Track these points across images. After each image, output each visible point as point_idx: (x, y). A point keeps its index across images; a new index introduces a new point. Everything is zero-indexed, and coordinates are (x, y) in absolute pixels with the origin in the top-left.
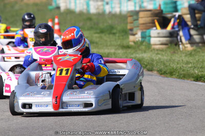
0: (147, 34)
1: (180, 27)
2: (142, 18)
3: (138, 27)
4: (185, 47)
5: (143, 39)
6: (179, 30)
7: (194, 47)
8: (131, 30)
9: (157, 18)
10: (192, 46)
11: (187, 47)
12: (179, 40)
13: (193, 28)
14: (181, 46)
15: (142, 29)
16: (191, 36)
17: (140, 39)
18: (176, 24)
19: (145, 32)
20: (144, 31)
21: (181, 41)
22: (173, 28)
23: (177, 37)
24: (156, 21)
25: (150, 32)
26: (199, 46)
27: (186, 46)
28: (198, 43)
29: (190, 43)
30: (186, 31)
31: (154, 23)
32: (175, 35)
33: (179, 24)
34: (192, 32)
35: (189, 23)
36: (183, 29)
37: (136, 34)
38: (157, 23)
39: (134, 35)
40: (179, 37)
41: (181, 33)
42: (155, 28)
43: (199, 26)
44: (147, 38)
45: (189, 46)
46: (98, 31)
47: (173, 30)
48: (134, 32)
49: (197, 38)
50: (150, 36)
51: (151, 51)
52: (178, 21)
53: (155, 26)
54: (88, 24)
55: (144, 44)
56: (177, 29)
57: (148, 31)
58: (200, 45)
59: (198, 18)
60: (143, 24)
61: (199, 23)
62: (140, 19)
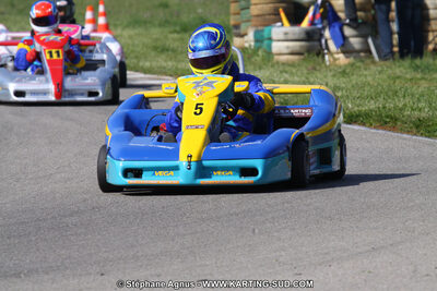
0: (266, 34)
1: (326, 22)
2: (255, 4)
3: (248, 21)
4: (335, 60)
5: (258, 44)
6: (324, 28)
7: (351, 60)
8: (237, 26)
9: (284, 5)
10: (347, 57)
11: (338, 59)
12: (324, 46)
13: (347, 25)
14: (327, 57)
15: (255, 26)
16: (345, 38)
17: (253, 44)
18: (318, 16)
19: (262, 31)
20: (260, 28)
21: (327, 48)
22: (312, 23)
23: (320, 41)
24: (281, 10)
25: (270, 32)
26: (361, 57)
27: (336, 56)
28: (358, 52)
29: (343, 52)
30: (337, 29)
31: (279, 14)
32: (317, 37)
33: (323, 17)
34: (348, 31)
35: (342, 15)
36: (330, 25)
37: (246, 34)
38: (283, 15)
39: (242, 36)
40: (323, 41)
41: (327, 34)
42: (279, 24)
43: (360, 21)
44: (266, 42)
45: (341, 56)
46: (178, 28)
47: (313, 27)
48: (242, 31)
49: (355, 42)
50: (270, 39)
51: (273, 66)
52: (321, 10)
53: (281, 20)
54: (161, 14)
55: (260, 53)
56: (320, 26)
57: (267, 29)
58: (362, 54)
59: (358, 6)
60: (258, 16)
61: (360, 14)
62: (252, 7)
